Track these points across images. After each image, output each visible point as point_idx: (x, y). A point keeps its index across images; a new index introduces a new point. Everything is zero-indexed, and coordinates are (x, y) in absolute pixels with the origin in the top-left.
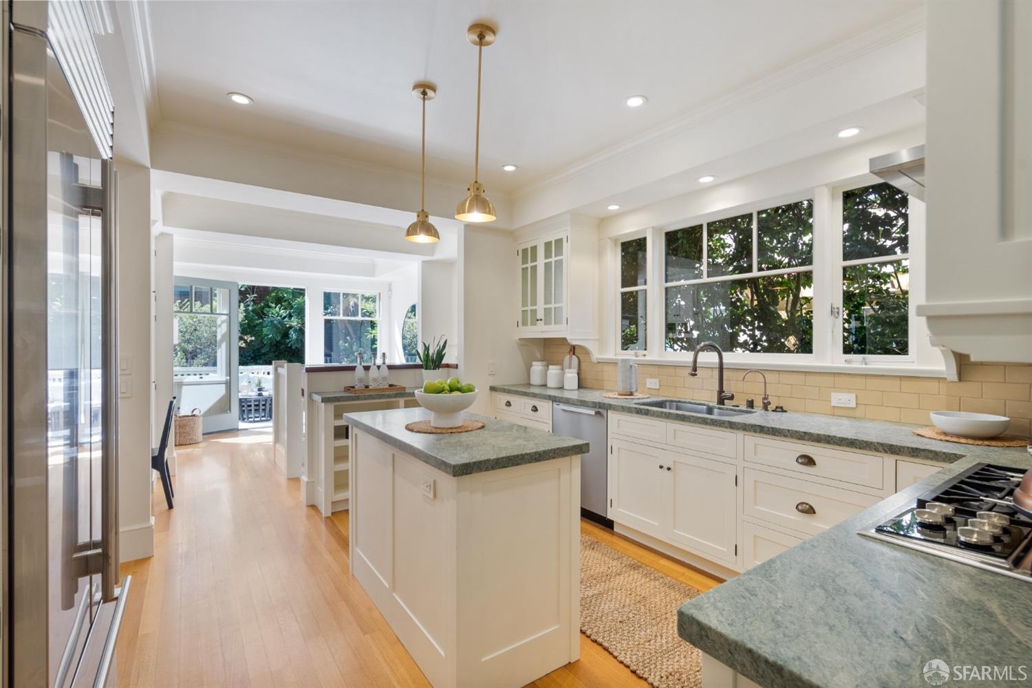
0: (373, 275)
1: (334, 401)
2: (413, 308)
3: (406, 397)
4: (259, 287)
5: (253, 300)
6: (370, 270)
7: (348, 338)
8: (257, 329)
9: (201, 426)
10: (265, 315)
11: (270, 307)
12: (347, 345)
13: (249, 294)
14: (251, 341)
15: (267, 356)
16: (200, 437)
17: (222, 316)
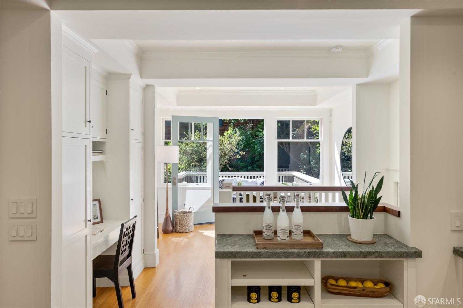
0: (315, 104)
1: (230, 257)
2: (349, 131)
3: (323, 257)
4: (253, 120)
5: (250, 128)
6: (313, 100)
7: (306, 151)
8: (252, 145)
9: (193, 219)
10: (257, 136)
11: (259, 132)
12: (305, 156)
13: (249, 124)
14: (243, 155)
15: (259, 162)
16: (192, 227)
17: (209, 142)
